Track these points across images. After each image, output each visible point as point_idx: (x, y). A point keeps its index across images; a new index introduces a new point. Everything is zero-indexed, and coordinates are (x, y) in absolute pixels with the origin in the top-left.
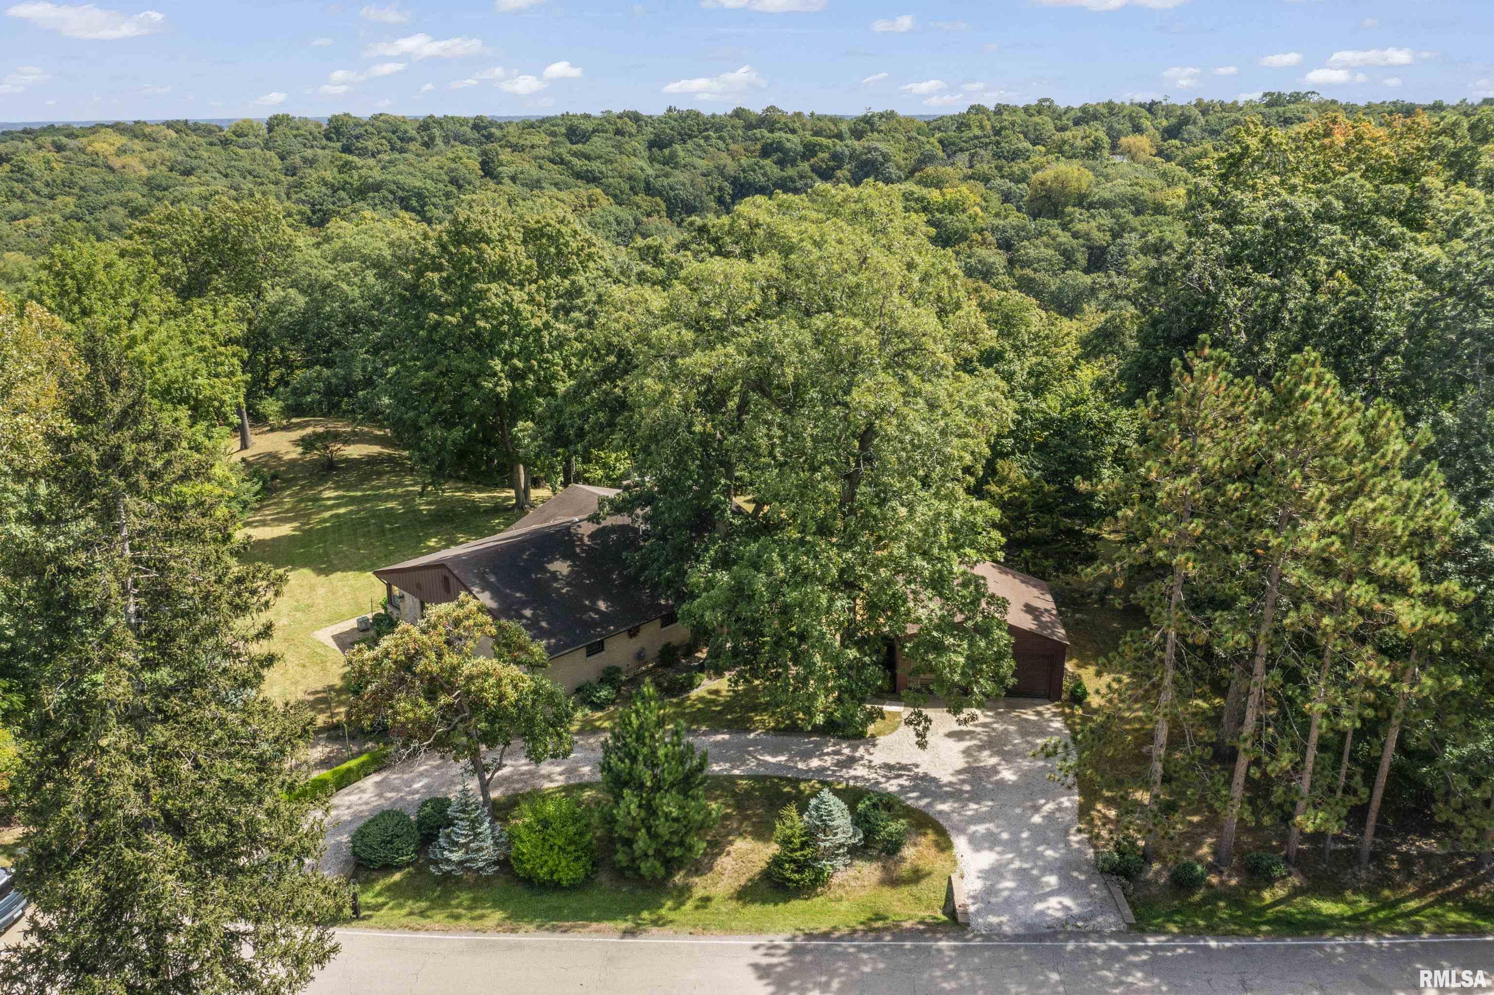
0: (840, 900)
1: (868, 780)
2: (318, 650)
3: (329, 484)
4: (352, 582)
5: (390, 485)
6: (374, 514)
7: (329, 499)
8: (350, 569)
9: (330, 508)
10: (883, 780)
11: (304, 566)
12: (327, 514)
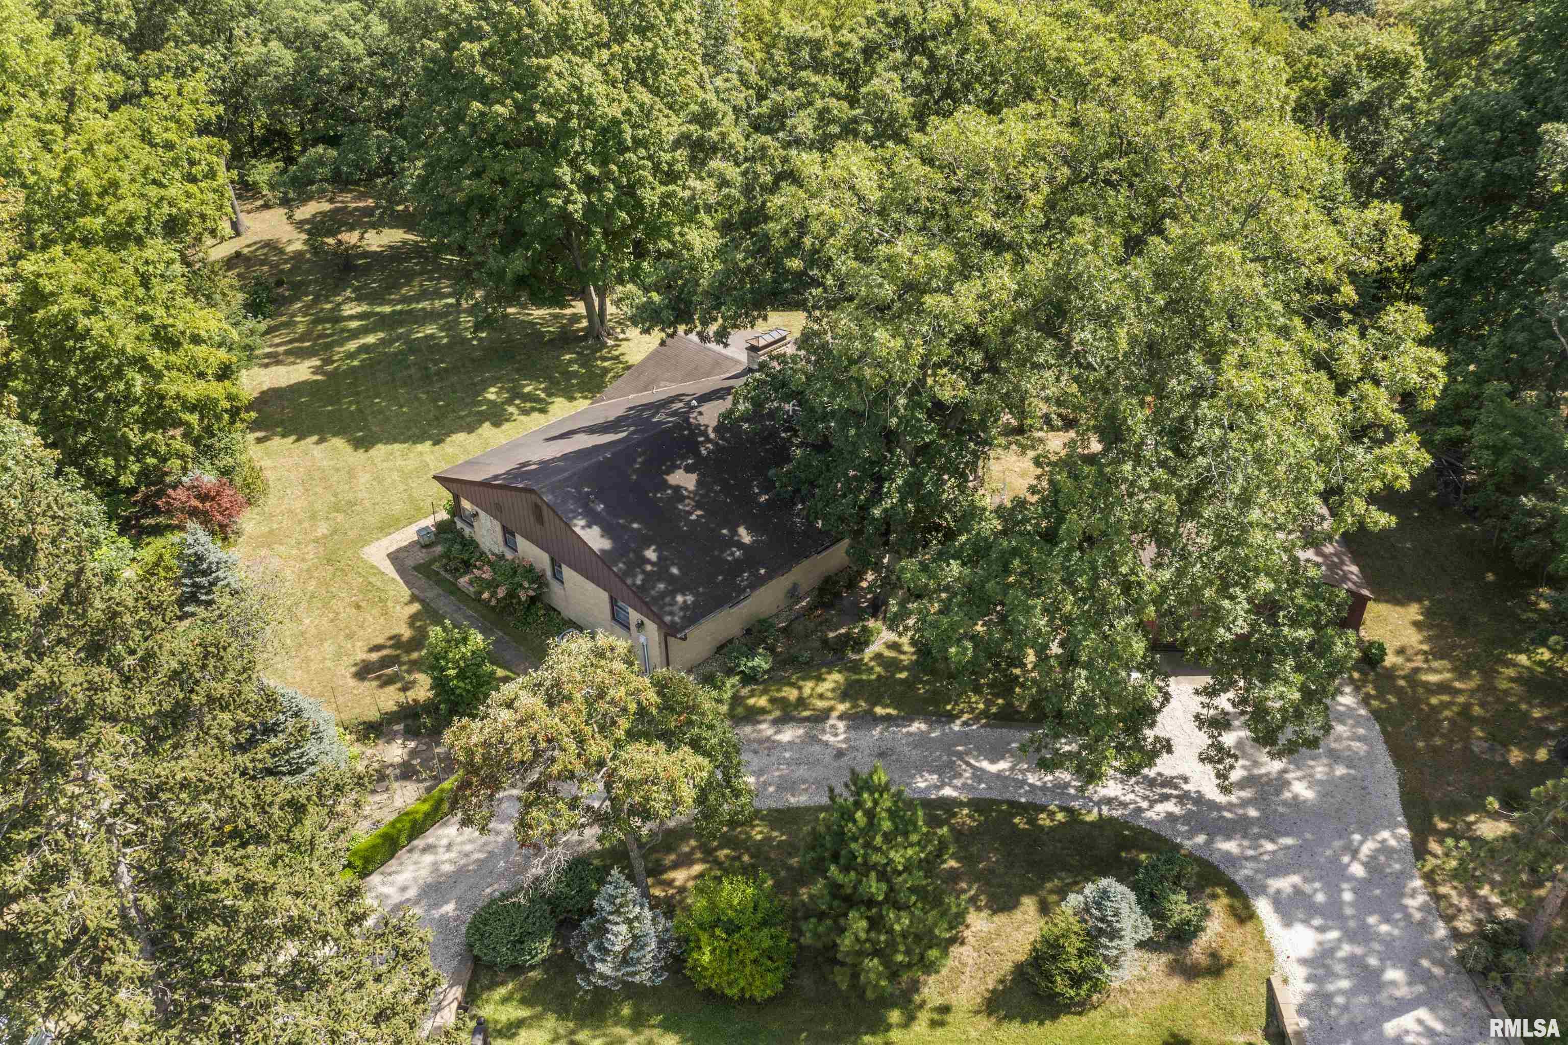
0: (1124, 1015)
1: (1124, 805)
2: (373, 579)
3: (348, 293)
4: (400, 462)
5: (423, 295)
6: (413, 347)
7: (351, 318)
8: (395, 440)
9: (355, 334)
10: (1145, 805)
11: (335, 434)
12: (352, 346)
